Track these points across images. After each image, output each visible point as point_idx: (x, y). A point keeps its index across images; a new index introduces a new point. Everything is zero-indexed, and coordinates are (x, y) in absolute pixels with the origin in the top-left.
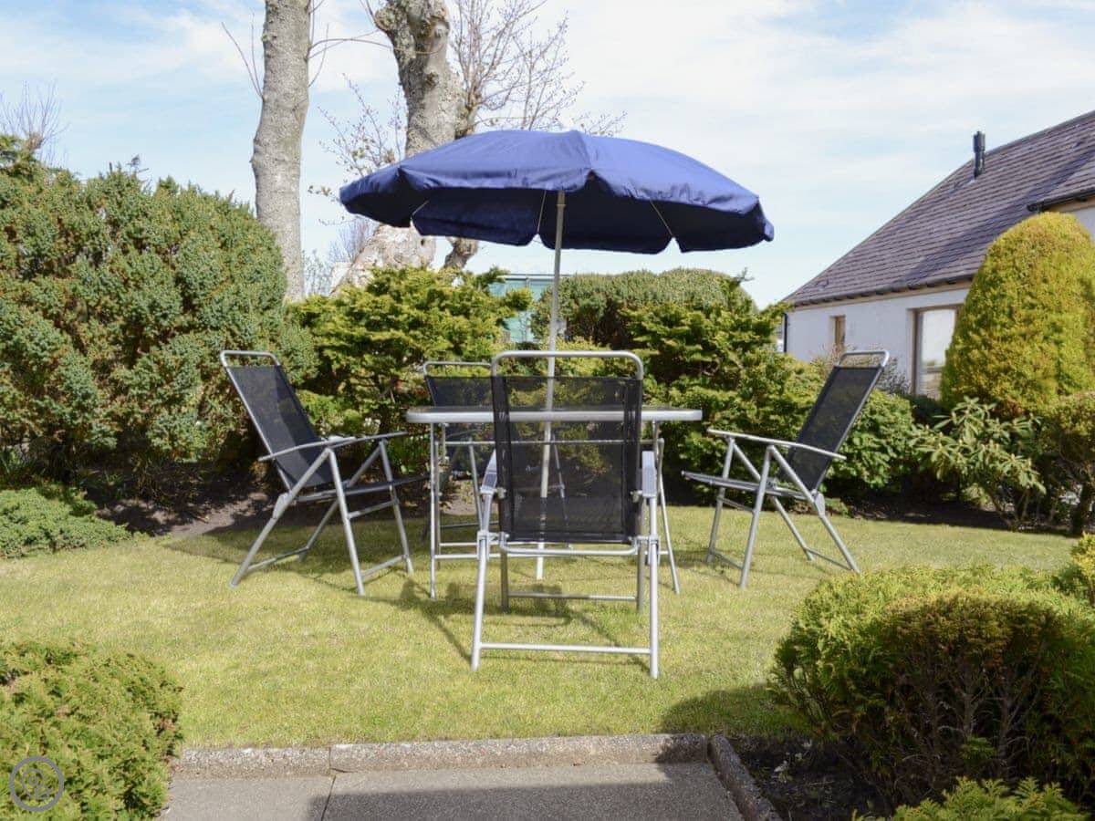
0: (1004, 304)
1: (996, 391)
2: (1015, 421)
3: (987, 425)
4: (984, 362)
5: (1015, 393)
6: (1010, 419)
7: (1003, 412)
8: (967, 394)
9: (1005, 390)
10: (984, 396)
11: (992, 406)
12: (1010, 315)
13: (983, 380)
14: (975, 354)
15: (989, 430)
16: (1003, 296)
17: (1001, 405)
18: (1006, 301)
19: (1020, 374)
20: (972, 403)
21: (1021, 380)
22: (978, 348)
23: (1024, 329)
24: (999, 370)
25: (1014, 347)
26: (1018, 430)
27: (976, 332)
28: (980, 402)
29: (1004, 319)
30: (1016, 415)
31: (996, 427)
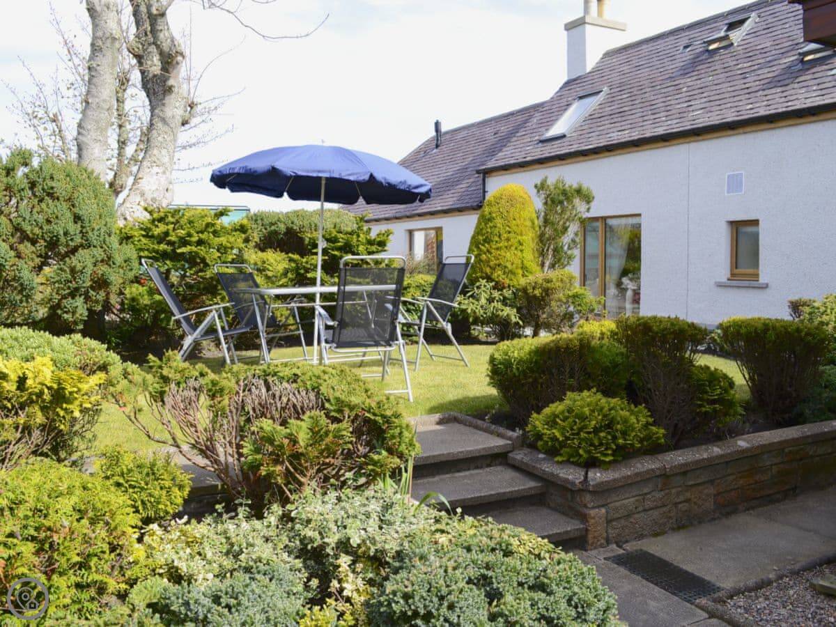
0: (496, 231)
1: (495, 276)
2: (505, 291)
3: (491, 294)
4: (488, 261)
5: (503, 276)
6: (502, 290)
7: (498, 287)
8: (481, 277)
9: (498, 275)
10: (489, 279)
11: (493, 284)
12: (499, 237)
13: (488, 270)
14: (484, 257)
15: (493, 296)
16: (495, 227)
17: (497, 283)
18: (497, 229)
19: (506, 267)
20: (483, 282)
21: (507, 270)
22: (485, 253)
23: (506, 244)
24: (496, 264)
25: (502, 253)
26: (507, 295)
27: (483, 245)
28: (487, 282)
29: (497, 239)
30: (504, 288)
31: (496, 294)
